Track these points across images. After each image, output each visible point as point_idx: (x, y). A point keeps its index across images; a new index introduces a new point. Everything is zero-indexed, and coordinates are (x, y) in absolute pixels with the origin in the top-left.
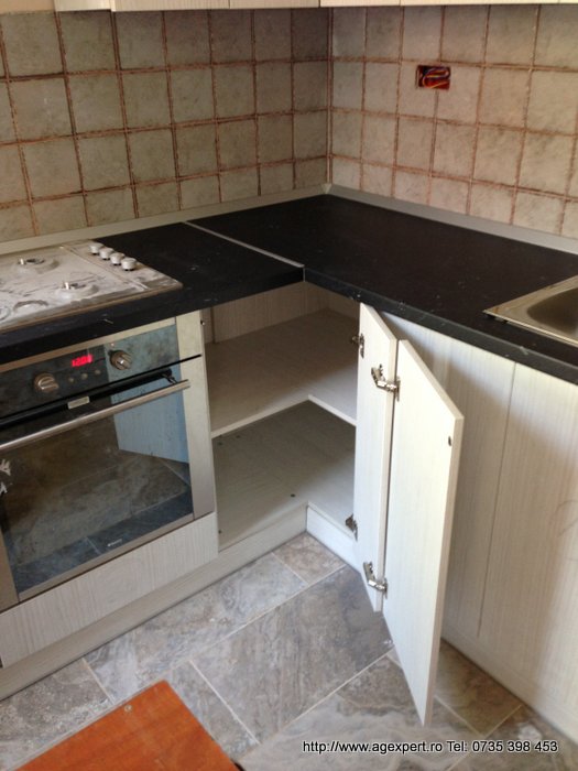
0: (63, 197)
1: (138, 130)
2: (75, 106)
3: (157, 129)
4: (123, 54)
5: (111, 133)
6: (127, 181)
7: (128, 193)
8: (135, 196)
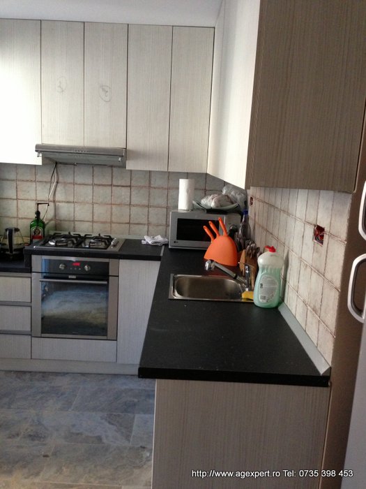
0: (122, 223)
1: (154, 207)
2: (132, 196)
3: (161, 207)
4: (152, 182)
5: (144, 206)
6: (146, 222)
7: (146, 227)
8: (148, 228)
